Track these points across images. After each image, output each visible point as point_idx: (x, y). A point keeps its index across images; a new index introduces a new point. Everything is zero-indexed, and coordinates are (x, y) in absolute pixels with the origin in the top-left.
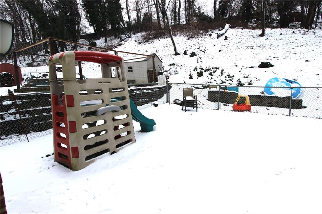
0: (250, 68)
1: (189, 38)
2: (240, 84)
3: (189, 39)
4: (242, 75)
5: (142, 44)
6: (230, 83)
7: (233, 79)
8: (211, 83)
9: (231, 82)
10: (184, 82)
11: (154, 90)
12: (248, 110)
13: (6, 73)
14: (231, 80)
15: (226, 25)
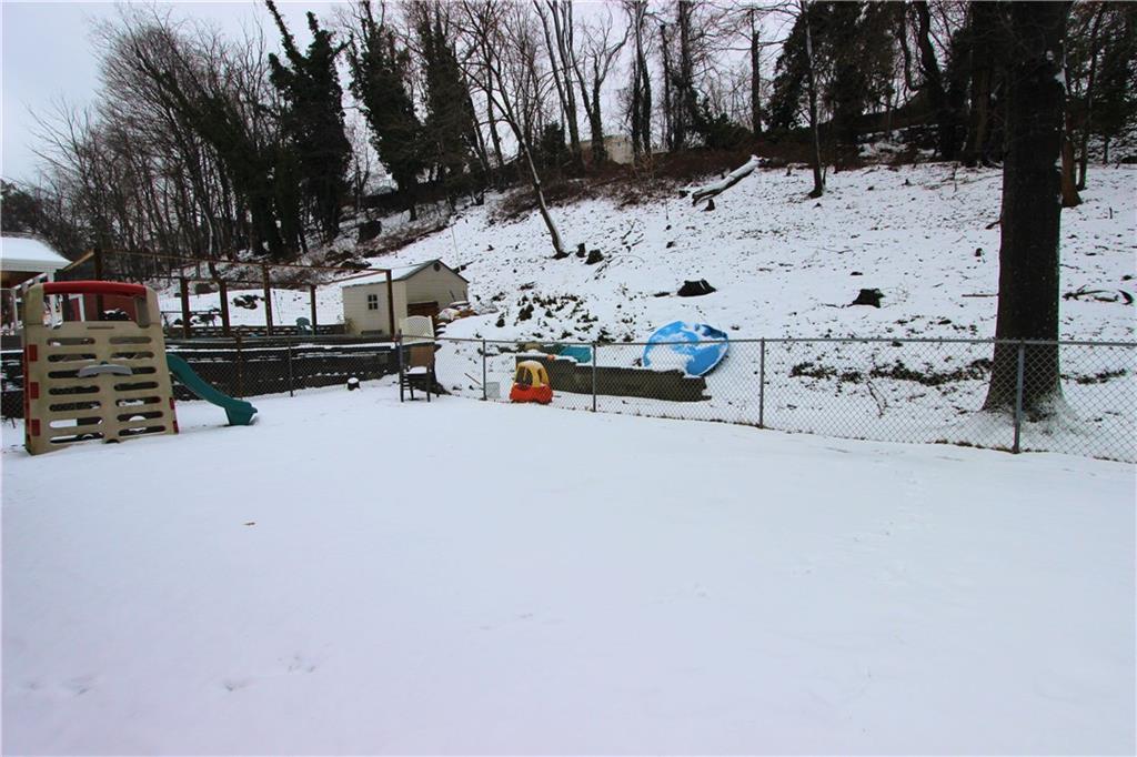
0: (657, 296)
1: (623, 205)
2: (604, 339)
3: (621, 208)
4: (621, 314)
5: (497, 224)
6: (582, 337)
7: (591, 326)
8: (539, 336)
9: (582, 334)
10: (477, 336)
11: (374, 354)
13: (114, 312)
14: (585, 329)
15: (750, 158)
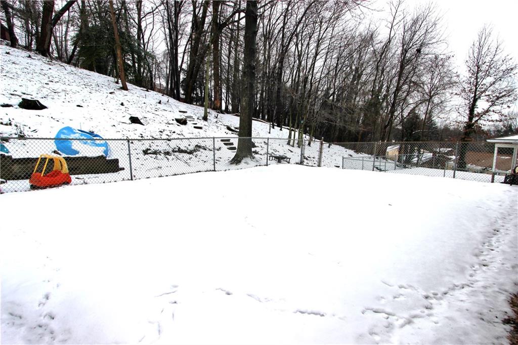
12: (68, 182)
